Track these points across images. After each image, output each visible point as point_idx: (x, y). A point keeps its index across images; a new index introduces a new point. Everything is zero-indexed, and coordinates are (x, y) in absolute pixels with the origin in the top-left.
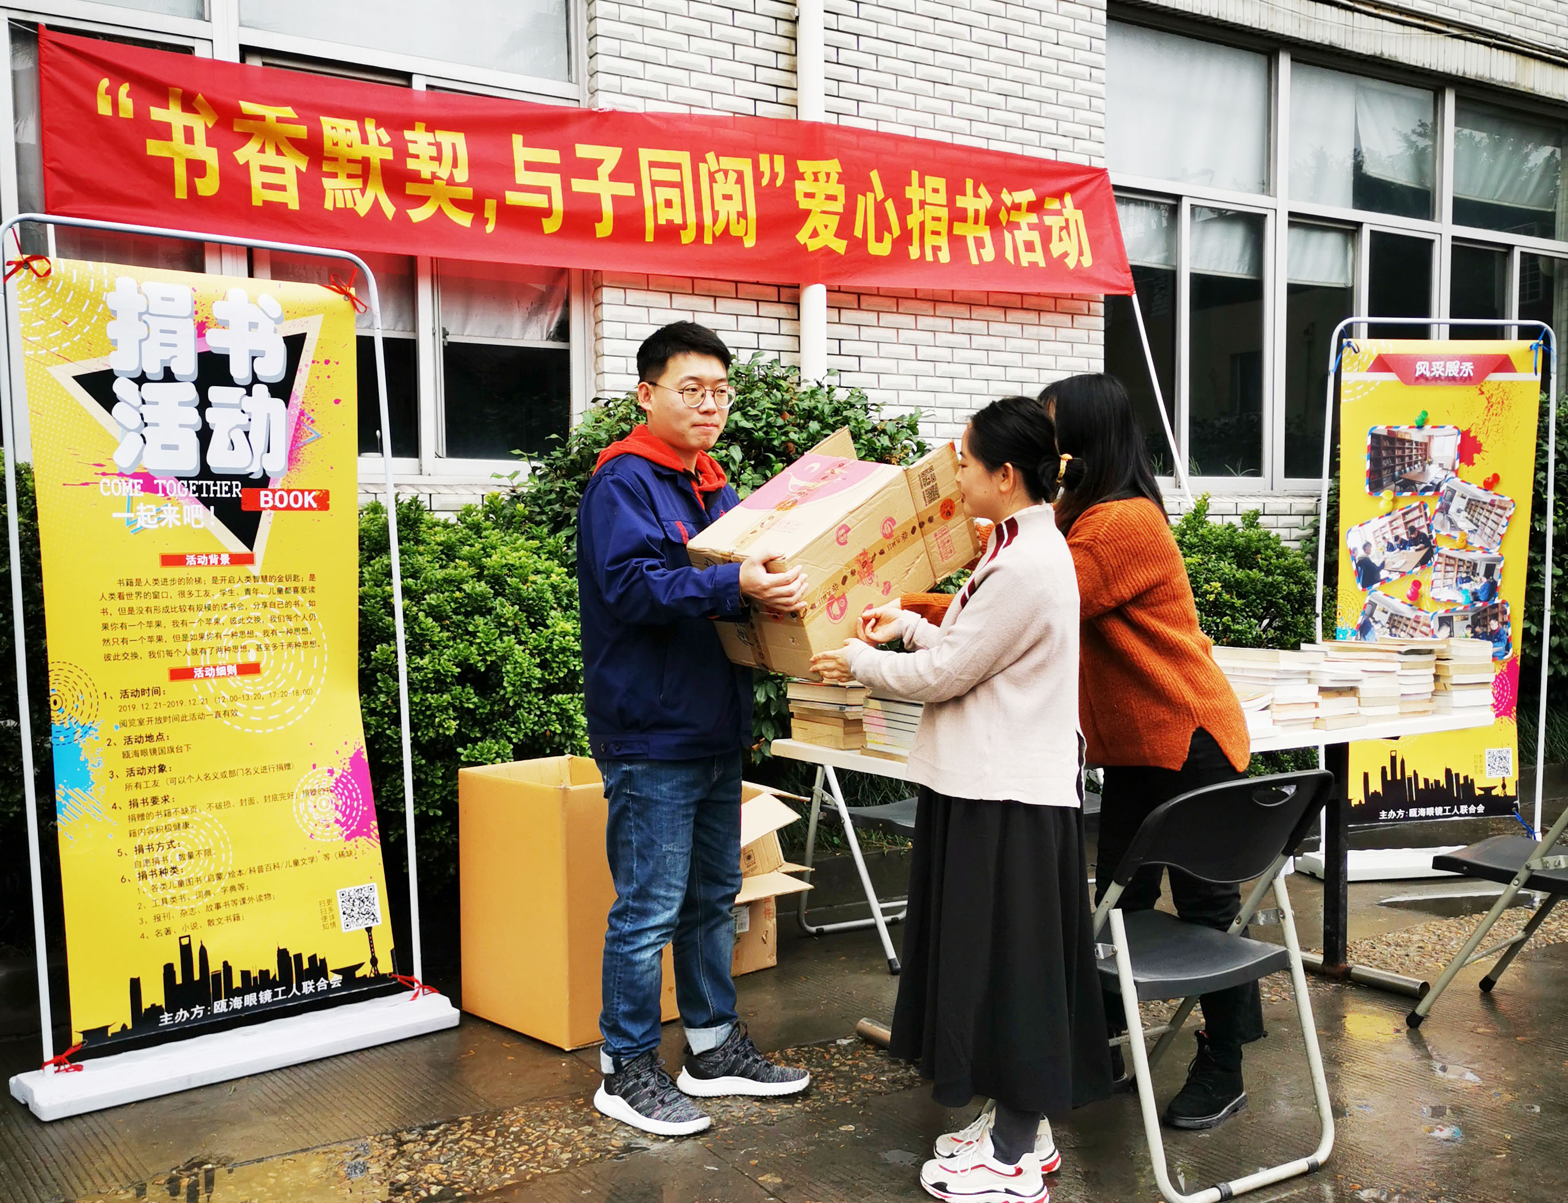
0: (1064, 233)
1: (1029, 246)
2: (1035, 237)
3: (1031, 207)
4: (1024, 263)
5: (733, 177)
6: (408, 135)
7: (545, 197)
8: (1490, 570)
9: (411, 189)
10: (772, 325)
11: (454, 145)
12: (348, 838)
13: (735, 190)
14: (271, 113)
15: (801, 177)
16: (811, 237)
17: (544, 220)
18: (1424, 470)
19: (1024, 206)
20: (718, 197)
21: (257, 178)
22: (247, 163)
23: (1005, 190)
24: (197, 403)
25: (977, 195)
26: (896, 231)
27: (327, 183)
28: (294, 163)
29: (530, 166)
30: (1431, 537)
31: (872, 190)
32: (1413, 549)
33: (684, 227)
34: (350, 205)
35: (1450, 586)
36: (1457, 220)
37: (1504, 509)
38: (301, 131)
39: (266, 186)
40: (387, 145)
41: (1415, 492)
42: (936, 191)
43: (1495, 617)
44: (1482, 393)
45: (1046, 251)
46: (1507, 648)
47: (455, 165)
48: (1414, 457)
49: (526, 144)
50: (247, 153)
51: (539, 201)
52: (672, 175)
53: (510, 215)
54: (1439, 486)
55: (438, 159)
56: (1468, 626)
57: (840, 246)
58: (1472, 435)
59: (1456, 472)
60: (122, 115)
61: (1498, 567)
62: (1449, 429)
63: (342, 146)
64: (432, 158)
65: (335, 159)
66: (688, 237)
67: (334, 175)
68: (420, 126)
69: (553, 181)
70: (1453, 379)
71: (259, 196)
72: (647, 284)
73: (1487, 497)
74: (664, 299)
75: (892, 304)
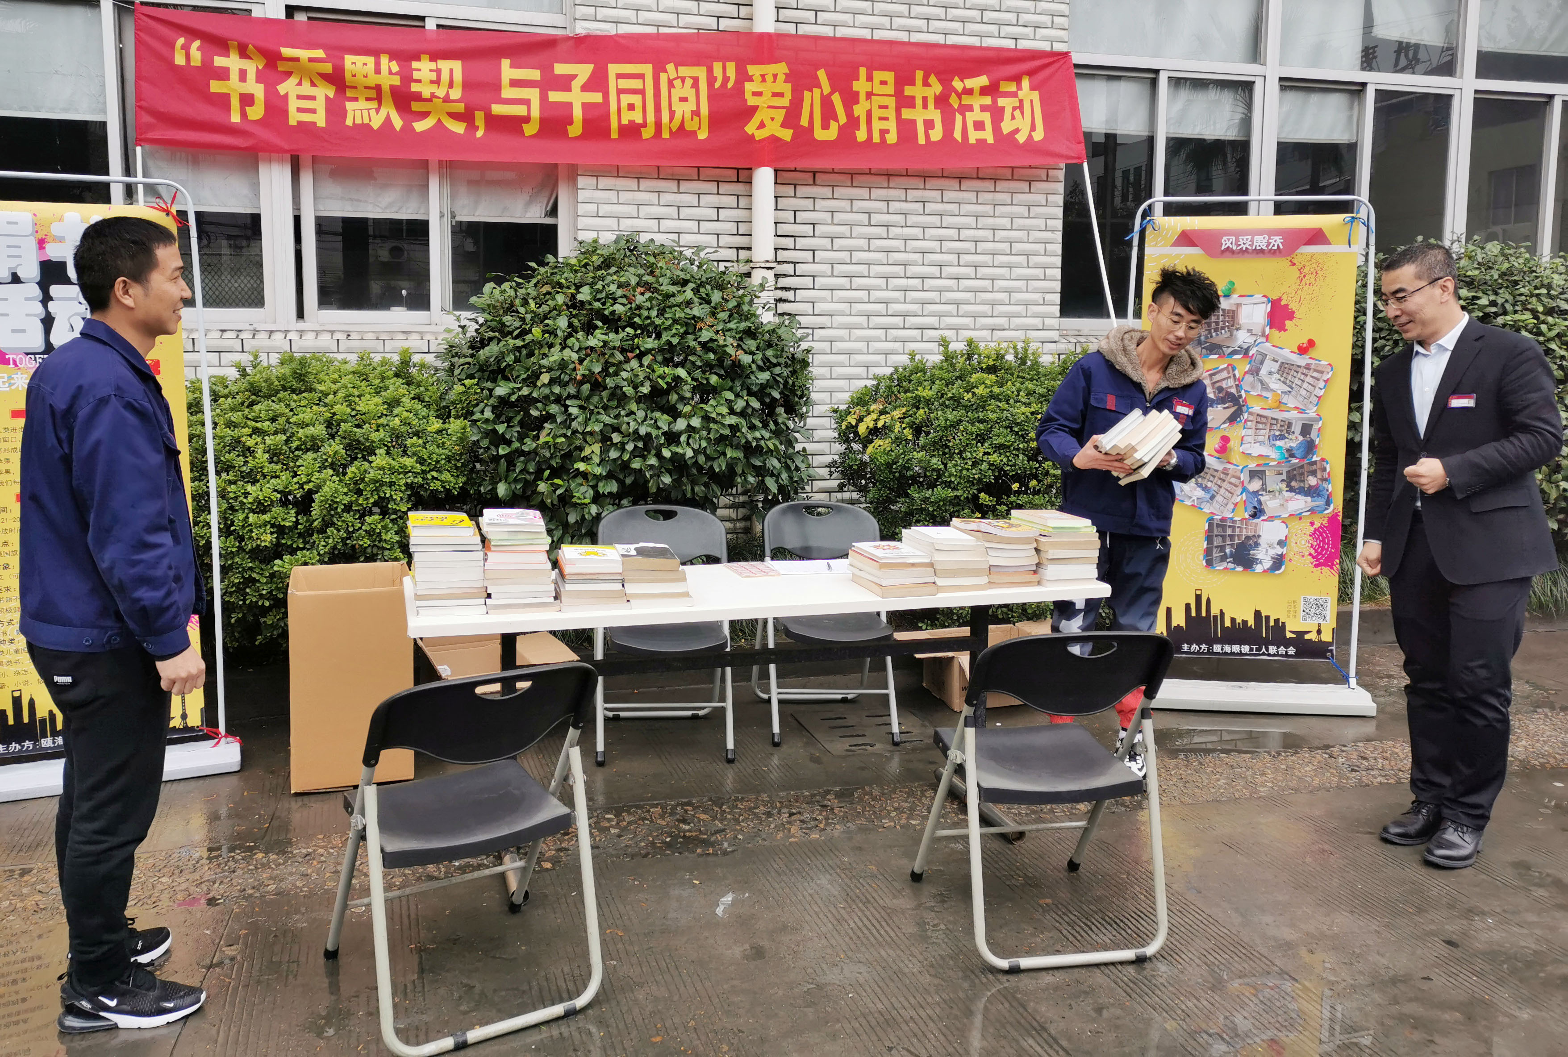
0: (1017, 113)
1: (979, 126)
2: (986, 117)
3: (984, 91)
4: (972, 141)
5: (689, 82)
6: (415, 65)
7: (525, 107)
8: (1306, 429)
9: (416, 106)
10: (731, 201)
11: (451, 71)
13: (691, 94)
14: (304, 54)
15: (750, 79)
16: (758, 128)
17: (524, 125)
18: (1231, 335)
19: (977, 91)
20: (675, 99)
21: (293, 104)
22: (287, 94)
23: (956, 78)
24: (41, 298)
25: (926, 84)
26: (843, 119)
27: (349, 105)
28: (324, 91)
29: (515, 83)
30: (1240, 396)
31: (819, 86)
32: (1220, 407)
33: (644, 125)
34: (366, 121)
35: (1262, 443)
36: (1480, 74)
37: (1322, 372)
38: (328, 68)
39: (300, 110)
40: (396, 74)
41: (1222, 356)
42: (884, 83)
43: (1314, 473)
44: (1294, 264)
45: (997, 129)
46: (1328, 503)
47: (451, 85)
48: (1221, 324)
49: (512, 66)
51: (519, 111)
52: (636, 84)
53: (496, 123)
54: (1248, 349)
55: (437, 82)
56: (1283, 480)
57: (786, 135)
58: (1283, 303)
59: (1267, 337)
60: (192, 64)
61: (1316, 427)
62: (1258, 297)
63: (360, 77)
64: (432, 82)
65: (355, 87)
66: (648, 133)
67: (356, 99)
68: (425, 58)
69: (533, 95)
70: (1262, 251)
71: (294, 118)
72: (617, 172)
73: (1302, 361)
74: (633, 184)
75: (847, 179)
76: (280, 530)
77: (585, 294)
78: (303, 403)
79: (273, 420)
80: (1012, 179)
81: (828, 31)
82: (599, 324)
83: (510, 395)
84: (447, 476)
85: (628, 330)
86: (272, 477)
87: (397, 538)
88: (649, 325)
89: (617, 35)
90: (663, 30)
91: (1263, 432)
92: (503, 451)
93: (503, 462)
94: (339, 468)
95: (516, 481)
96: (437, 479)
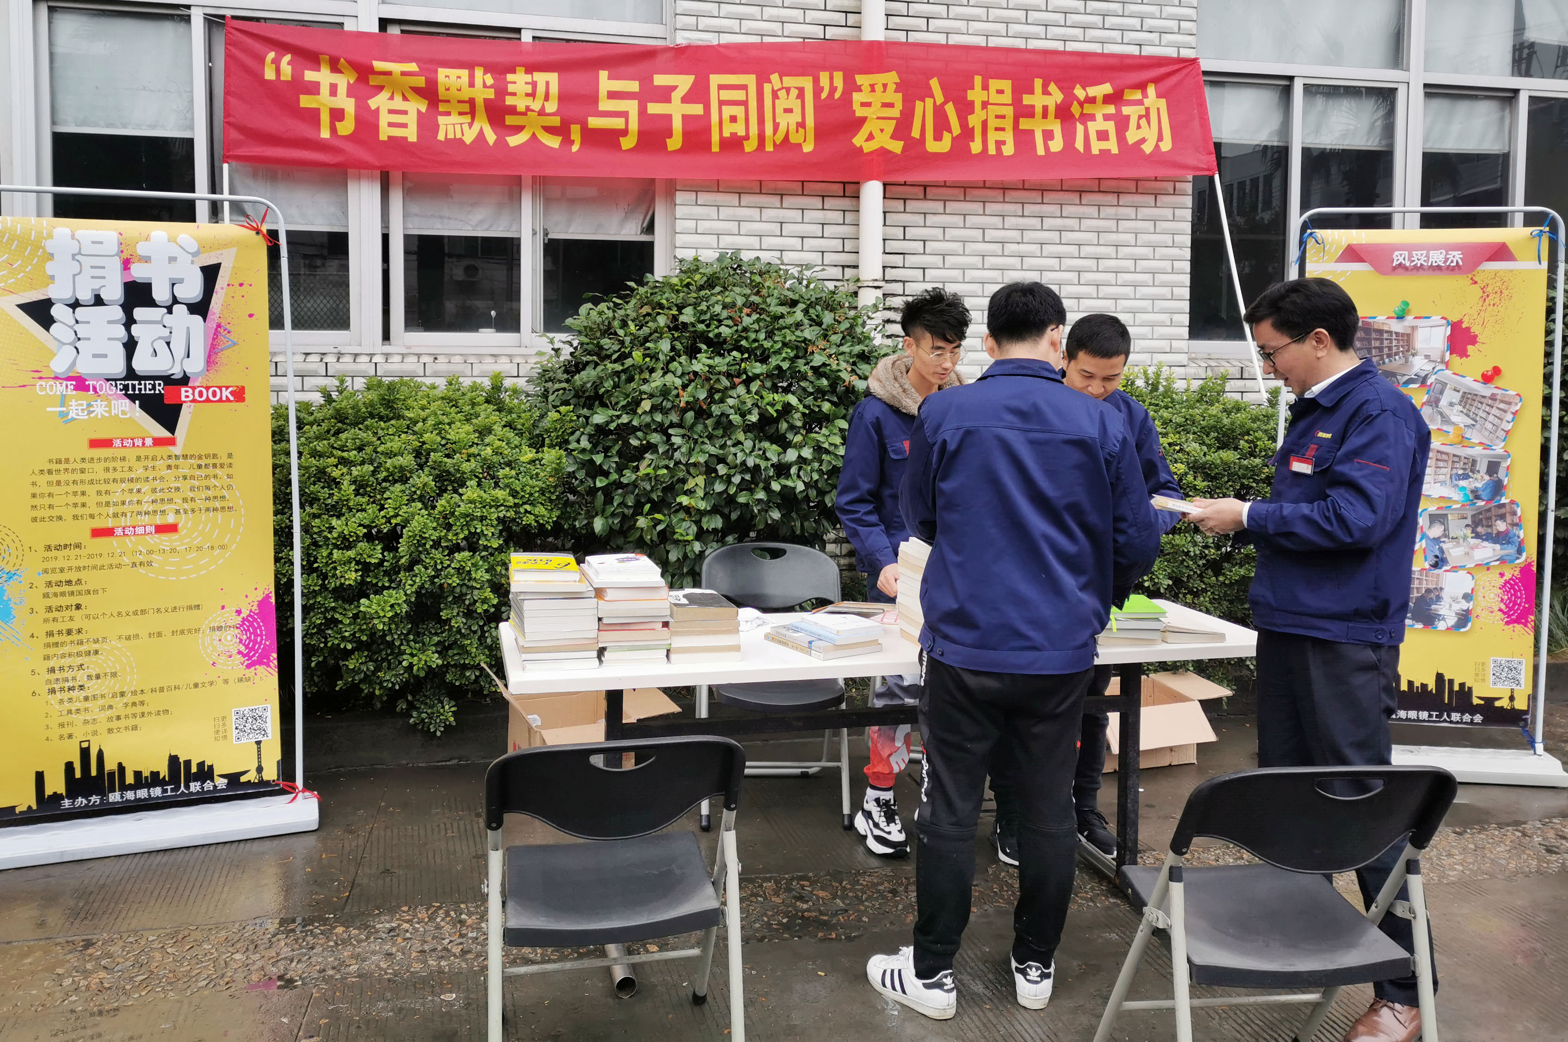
0: (1143, 122)
1: (1103, 136)
2: (1110, 126)
3: (1108, 99)
4: (1095, 151)
5: (794, 93)
6: (510, 77)
7: (623, 120)
8: (1493, 467)
9: (510, 120)
10: (837, 217)
11: (547, 83)
12: (248, 667)
13: (796, 105)
14: (396, 68)
15: (859, 89)
16: (867, 140)
17: (621, 139)
18: (1407, 362)
19: (1100, 99)
20: (779, 110)
21: (384, 119)
22: (378, 109)
23: (1078, 86)
24: (124, 321)
25: (1046, 92)
26: (956, 130)
27: (442, 120)
28: (416, 106)
29: (612, 95)
31: (932, 96)
33: (747, 137)
34: (459, 136)
35: (1443, 482)
37: (1509, 403)
38: (421, 82)
39: (391, 125)
40: (491, 87)
42: (1000, 92)
43: (1502, 517)
44: (1476, 283)
45: (1121, 138)
46: (1519, 552)
47: (547, 98)
48: (1394, 349)
49: (610, 78)
50: (379, 102)
51: (617, 123)
52: (739, 95)
53: (593, 137)
54: (1425, 378)
55: (533, 95)
56: (1467, 525)
57: (897, 147)
58: (1465, 326)
59: (1447, 364)
60: (282, 78)
61: (1504, 465)
62: (1437, 319)
63: (453, 90)
64: (527, 95)
65: (448, 101)
66: (750, 146)
67: (448, 114)
68: (521, 70)
69: (631, 107)
70: (1439, 268)
71: (385, 131)
72: (717, 187)
73: (1486, 390)
74: (733, 199)
75: (959, 193)
76: (365, 567)
77: (687, 316)
78: (391, 431)
79: (360, 449)
80: (1137, 193)
81: (941, 39)
82: (704, 347)
83: (608, 423)
84: (540, 510)
85: (735, 353)
86: (358, 511)
87: (487, 577)
88: (756, 348)
89: (719, 45)
90: (767, 40)
91: (1444, 471)
92: (600, 483)
93: (600, 496)
94: (428, 502)
95: (613, 515)
96: (530, 513)
